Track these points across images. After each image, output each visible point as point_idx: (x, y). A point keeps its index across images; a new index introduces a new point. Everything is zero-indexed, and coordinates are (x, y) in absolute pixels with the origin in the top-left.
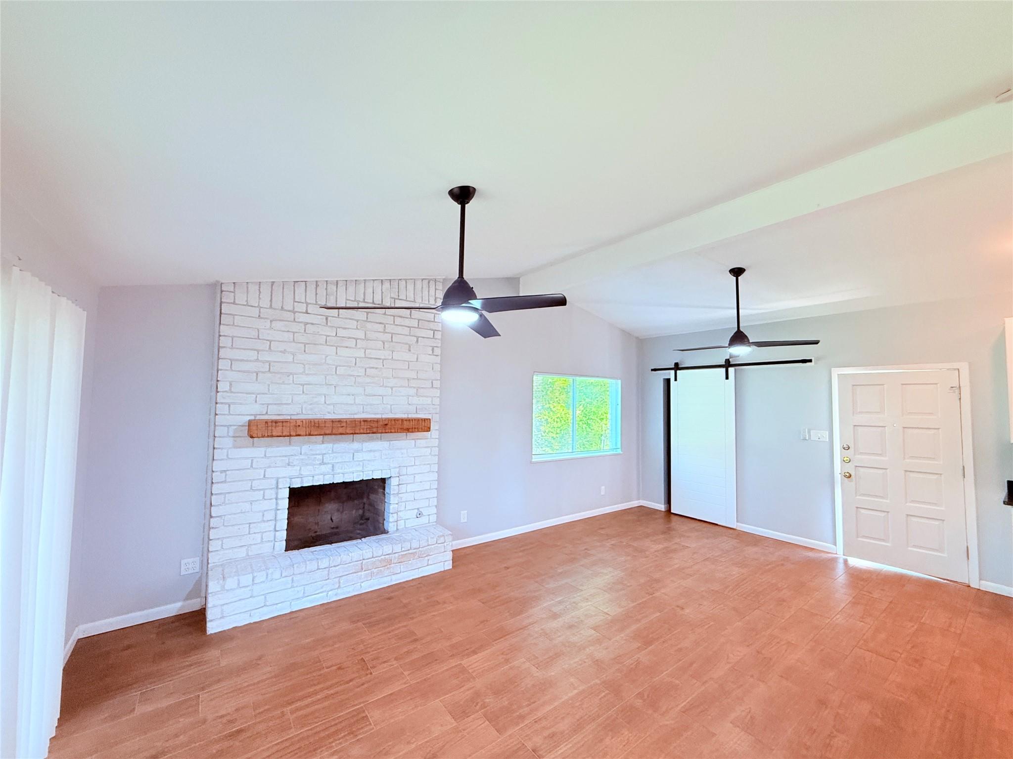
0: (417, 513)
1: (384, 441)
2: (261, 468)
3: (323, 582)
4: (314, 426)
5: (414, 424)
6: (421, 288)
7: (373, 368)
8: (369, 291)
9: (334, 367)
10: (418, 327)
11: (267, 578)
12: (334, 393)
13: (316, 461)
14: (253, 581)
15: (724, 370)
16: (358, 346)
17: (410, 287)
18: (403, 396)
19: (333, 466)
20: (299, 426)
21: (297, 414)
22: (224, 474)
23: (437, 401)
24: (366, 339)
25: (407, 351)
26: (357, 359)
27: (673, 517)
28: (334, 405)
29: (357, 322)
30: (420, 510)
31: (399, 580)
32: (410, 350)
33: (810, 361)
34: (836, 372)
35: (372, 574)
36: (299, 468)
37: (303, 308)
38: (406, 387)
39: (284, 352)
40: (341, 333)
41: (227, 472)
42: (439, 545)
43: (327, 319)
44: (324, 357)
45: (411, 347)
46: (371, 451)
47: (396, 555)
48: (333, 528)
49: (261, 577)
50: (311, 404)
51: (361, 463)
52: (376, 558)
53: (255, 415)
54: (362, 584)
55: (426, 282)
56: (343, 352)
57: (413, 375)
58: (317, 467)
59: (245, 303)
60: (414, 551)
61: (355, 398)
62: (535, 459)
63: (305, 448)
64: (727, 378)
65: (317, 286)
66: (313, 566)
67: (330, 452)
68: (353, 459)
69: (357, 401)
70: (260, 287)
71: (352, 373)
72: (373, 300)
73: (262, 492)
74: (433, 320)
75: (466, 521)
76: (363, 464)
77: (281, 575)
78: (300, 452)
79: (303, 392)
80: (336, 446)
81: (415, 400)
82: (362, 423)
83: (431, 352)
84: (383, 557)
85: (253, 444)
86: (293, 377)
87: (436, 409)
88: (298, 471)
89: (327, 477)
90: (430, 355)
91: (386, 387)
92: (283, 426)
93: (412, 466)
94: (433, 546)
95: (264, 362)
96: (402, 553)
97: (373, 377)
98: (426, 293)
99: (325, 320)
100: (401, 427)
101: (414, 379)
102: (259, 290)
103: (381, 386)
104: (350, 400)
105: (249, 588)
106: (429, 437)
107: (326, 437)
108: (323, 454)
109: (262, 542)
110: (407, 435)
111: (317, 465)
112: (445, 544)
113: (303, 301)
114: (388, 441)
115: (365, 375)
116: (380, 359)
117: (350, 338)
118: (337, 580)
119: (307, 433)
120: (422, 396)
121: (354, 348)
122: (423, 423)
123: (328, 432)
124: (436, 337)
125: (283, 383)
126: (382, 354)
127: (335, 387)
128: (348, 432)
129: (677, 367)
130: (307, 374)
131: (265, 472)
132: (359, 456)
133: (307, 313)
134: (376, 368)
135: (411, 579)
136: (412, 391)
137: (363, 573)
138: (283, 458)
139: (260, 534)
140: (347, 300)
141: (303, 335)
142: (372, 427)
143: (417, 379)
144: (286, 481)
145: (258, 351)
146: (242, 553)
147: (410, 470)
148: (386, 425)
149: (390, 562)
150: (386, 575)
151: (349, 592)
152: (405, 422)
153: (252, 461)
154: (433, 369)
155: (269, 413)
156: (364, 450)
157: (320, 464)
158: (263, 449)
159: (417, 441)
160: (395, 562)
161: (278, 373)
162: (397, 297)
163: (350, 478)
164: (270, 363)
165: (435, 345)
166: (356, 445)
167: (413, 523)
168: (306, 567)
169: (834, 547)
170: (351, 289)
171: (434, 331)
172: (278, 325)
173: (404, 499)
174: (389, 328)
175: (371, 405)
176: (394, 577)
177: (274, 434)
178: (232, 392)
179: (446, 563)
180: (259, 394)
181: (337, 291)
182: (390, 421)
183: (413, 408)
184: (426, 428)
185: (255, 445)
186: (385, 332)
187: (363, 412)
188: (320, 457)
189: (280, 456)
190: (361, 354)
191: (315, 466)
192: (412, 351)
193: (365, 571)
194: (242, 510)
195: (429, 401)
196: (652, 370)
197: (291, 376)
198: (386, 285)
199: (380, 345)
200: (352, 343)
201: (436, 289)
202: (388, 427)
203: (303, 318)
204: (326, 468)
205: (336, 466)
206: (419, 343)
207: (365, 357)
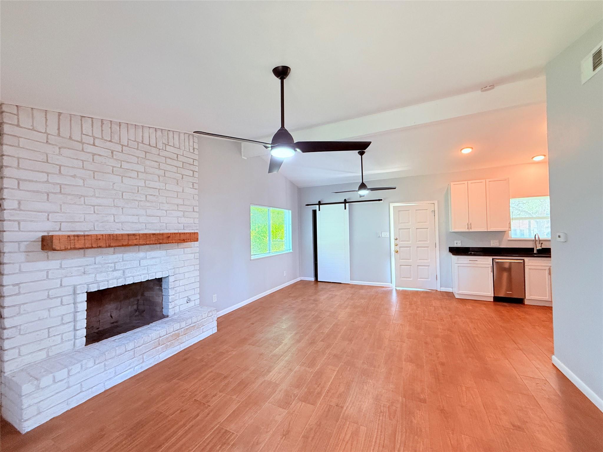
0: (187, 300)
1: (163, 250)
2: (57, 278)
3: (130, 360)
4: (113, 239)
5: (187, 236)
6: (184, 139)
7: (151, 195)
8: (146, 135)
9: (121, 193)
10: (183, 168)
11: (82, 368)
12: (121, 214)
13: (110, 269)
14: (68, 374)
15: (344, 204)
16: (139, 177)
17: (176, 137)
18: (174, 217)
19: (124, 272)
20: (100, 239)
21: (90, 231)
22: (17, 287)
23: (197, 221)
24: (145, 172)
25: (176, 184)
26: (139, 187)
27: (319, 283)
28: (122, 223)
29: (138, 158)
30: (189, 297)
31: (185, 346)
32: (178, 184)
33: (381, 200)
34: (392, 205)
35: (167, 346)
36: (94, 275)
37: (90, 140)
38: (176, 210)
39: (74, 176)
41: (21, 285)
42: (209, 317)
43: (112, 153)
44: (111, 184)
45: (179, 181)
46: (152, 258)
47: (183, 329)
48: (113, 323)
49: (76, 368)
50: (102, 222)
51: (146, 268)
52: (169, 335)
53: (48, 232)
54: (160, 356)
55: (187, 135)
57: (180, 202)
58: (110, 273)
59: (31, 128)
61: (139, 217)
62: (253, 257)
63: (99, 259)
64: (345, 209)
65: (102, 123)
66: (123, 349)
67: (121, 260)
68: (140, 265)
69: (141, 220)
70: (46, 115)
71: (135, 198)
72: (149, 143)
73: (59, 299)
74: (192, 164)
75: (216, 300)
76: (148, 268)
77: (95, 364)
78: (94, 263)
79: (94, 212)
80: (125, 255)
81: (183, 220)
82: (152, 236)
84: (174, 333)
85: (48, 258)
86: (84, 199)
87: (196, 226)
88: (94, 278)
89: (120, 280)
90: (191, 188)
91: (162, 210)
92: (85, 240)
93: (182, 267)
94: (205, 319)
95: (54, 184)
96: (187, 328)
97: (152, 202)
98: (187, 144)
99: (110, 154)
100: (179, 238)
101: (181, 205)
102: (46, 118)
103: (158, 209)
104: (135, 219)
105: (65, 381)
106: (193, 246)
108: (115, 263)
109: (62, 342)
110: (178, 245)
111: (110, 271)
112: (213, 316)
113: (91, 134)
114: (165, 250)
115: (146, 200)
116: (156, 188)
117: (132, 170)
118: (141, 356)
119: (107, 245)
120: (187, 218)
121: (136, 179)
122: (194, 236)
123: (124, 244)
124: (194, 176)
125: (75, 204)
126: (158, 185)
127: (122, 209)
128: (141, 243)
129: (320, 204)
130: (97, 197)
131: (61, 281)
132: (144, 263)
133: (94, 145)
134: (154, 196)
135: (193, 344)
136: (181, 214)
137: (159, 347)
138: (80, 268)
139: (60, 335)
140: (128, 139)
141: (91, 164)
142: (160, 239)
143: (183, 205)
144: (84, 286)
145: (48, 174)
146: (43, 355)
147: (182, 270)
148: (169, 237)
149: (178, 335)
150: (176, 345)
151: (151, 364)
152: (182, 235)
153: (47, 272)
154: (193, 198)
155: (62, 230)
156: (147, 258)
157: (113, 271)
158: (59, 262)
159: (185, 249)
160: (182, 334)
161: (69, 194)
162: (167, 144)
163: (139, 280)
164: (61, 185)
165: (195, 182)
166: (141, 254)
167: (187, 306)
168: (116, 352)
169: (391, 284)
170: (132, 131)
171: (193, 171)
172: (66, 152)
173: (178, 291)
174: (162, 166)
175: (152, 223)
176: (182, 345)
177: (77, 246)
178: (21, 210)
179: (214, 329)
180: (50, 212)
181: (120, 131)
182: (171, 234)
183: (181, 226)
184: (196, 239)
185: (50, 258)
186: (159, 168)
187: (146, 229)
188: (113, 265)
189: (76, 267)
190: (142, 183)
191: (109, 273)
193: (161, 345)
194: (39, 318)
195: (192, 221)
196: (306, 205)
197: (83, 198)
198: (159, 133)
199: (156, 178)
200: (134, 175)
201: (194, 142)
202: (170, 239)
203: (91, 149)
204: (118, 274)
205: (127, 271)
206: (184, 179)
207: (145, 187)
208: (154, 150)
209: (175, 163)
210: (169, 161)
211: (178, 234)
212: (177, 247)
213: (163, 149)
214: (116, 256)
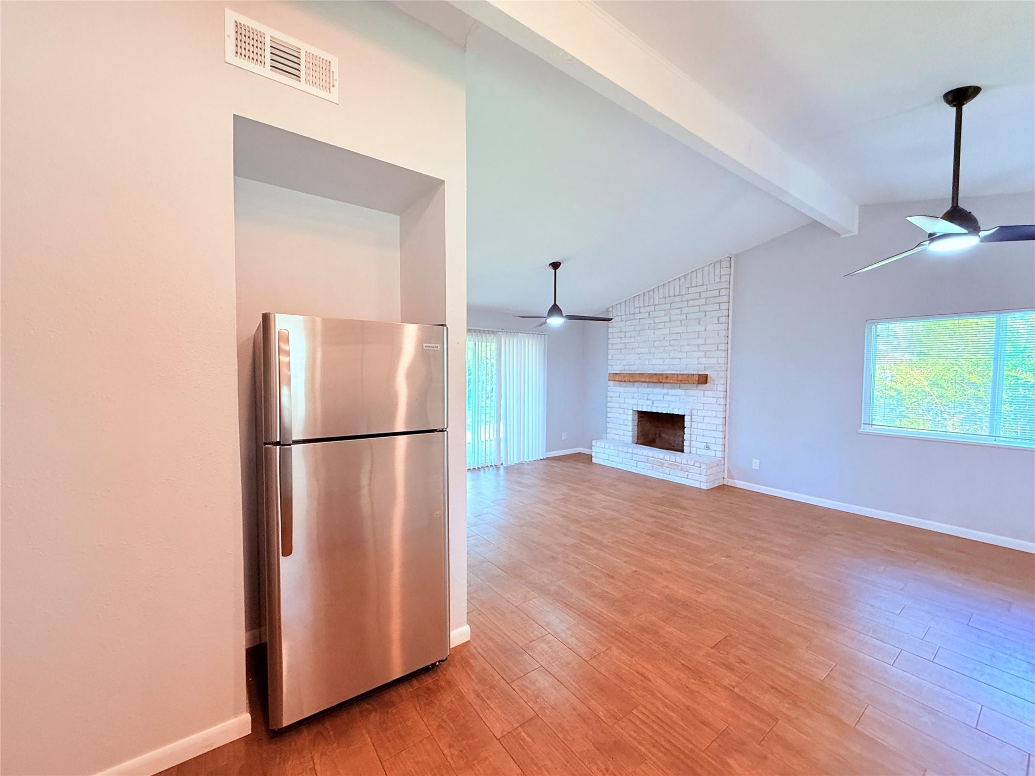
0: (706, 446)
1: (682, 389)
5: (686, 377)
6: (708, 272)
7: (674, 340)
8: (672, 288)
9: (653, 342)
10: (706, 304)
12: (653, 358)
16: (666, 327)
19: (653, 402)
21: (636, 371)
22: (611, 398)
23: (722, 361)
25: (697, 324)
26: (665, 335)
28: (653, 365)
29: (665, 311)
30: (708, 444)
32: (699, 323)
35: (653, 467)
36: (637, 400)
37: (637, 311)
38: (697, 351)
39: (631, 337)
40: (657, 320)
44: (648, 337)
45: (701, 320)
46: (674, 395)
50: (642, 365)
51: (668, 403)
52: (655, 459)
54: (648, 471)
55: (711, 266)
56: (657, 332)
57: (701, 341)
59: (616, 315)
60: (678, 464)
61: (664, 360)
63: (640, 390)
65: (644, 295)
66: (625, 449)
67: (651, 393)
68: (663, 399)
69: (665, 363)
70: (621, 305)
71: (662, 345)
72: (674, 294)
74: (718, 295)
75: (757, 468)
78: (638, 392)
79: (639, 358)
80: (654, 390)
81: (704, 361)
83: (717, 322)
87: (721, 367)
88: (637, 402)
91: (683, 352)
93: (701, 410)
95: (623, 343)
97: (675, 346)
98: (711, 275)
99: (648, 315)
101: (703, 344)
102: (621, 307)
103: (679, 352)
104: (661, 362)
106: (715, 389)
107: (650, 384)
108: (648, 394)
110: (697, 386)
111: (647, 400)
112: (701, 469)
114: (684, 390)
115: (670, 345)
116: (679, 333)
117: (661, 322)
121: (663, 329)
124: (721, 308)
125: (631, 354)
126: (679, 330)
127: (654, 354)
130: (641, 348)
131: (625, 400)
132: (666, 398)
133: (640, 313)
134: (677, 340)
136: (702, 354)
137: (649, 465)
139: (623, 430)
141: (639, 326)
143: (705, 344)
144: (631, 406)
145: (621, 338)
147: (700, 413)
149: (663, 464)
150: (661, 471)
154: (718, 335)
156: (669, 394)
158: (623, 388)
159: (706, 392)
160: (666, 466)
161: (629, 348)
164: (625, 344)
165: (720, 315)
166: (665, 391)
167: (702, 452)
168: (623, 449)
170: (661, 290)
172: (628, 323)
175: (673, 365)
176: (666, 475)
177: (616, 380)
178: (613, 358)
179: (702, 484)
183: (702, 367)
186: (681, 314)
187: (669, 370)
188: (646, 395)
189: (630, 393)
191: (644, 400)
192: (701, 323)
195: (715, 361)
197: (634, 350)
198: (683, 280)
199: (678, 323)
200: (662, 325)
201: (721, 268)
202: (668, 379)
203: (638, 316)
204: (650, 403)
205: (655, 402)
206: (707, 317)
207: (670, 333)
208: (678, 299)
209: (697, 302)
210: (691, 303)
211: (676, 375)
212: (695, 388)
213: (685, 294)
214: (649, 389)
